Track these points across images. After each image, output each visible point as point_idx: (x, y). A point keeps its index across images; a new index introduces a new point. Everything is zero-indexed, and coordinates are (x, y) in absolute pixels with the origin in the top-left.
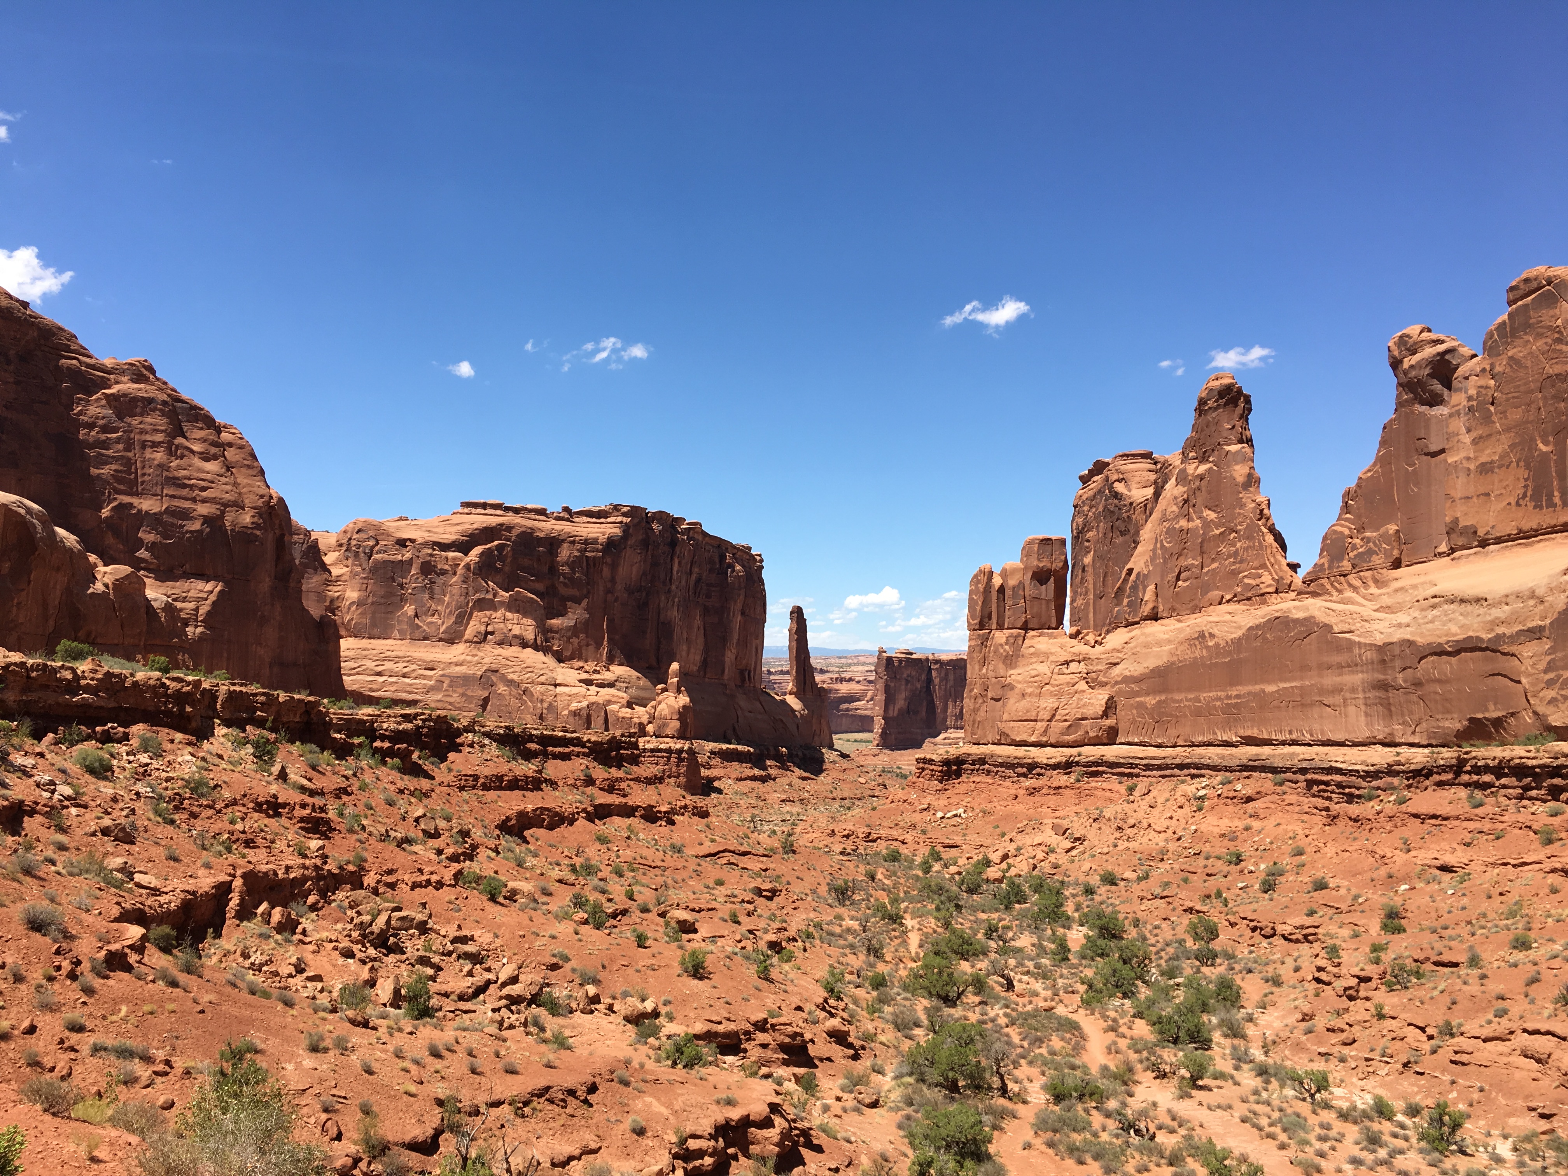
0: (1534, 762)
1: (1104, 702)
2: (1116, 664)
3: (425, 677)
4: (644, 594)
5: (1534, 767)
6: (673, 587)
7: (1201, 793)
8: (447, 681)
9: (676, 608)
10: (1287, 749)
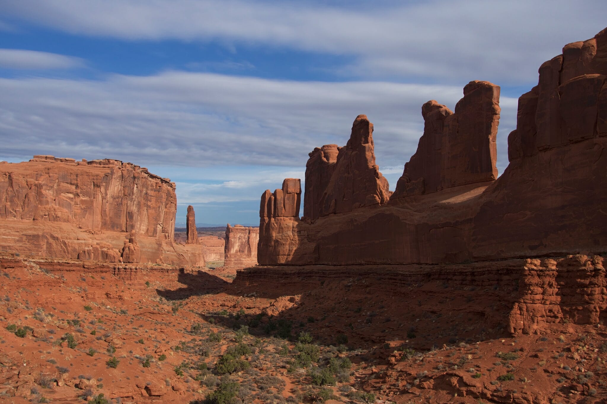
0: (466, 271)
1: (314, 247)
2: (319, 232)
3: (14, 235)
4: (120, 199)
5: (466, 272)
6: (134, 197)
7: (350, 284)
8: (24, 238)
9: (135, 206)
10: (382, 266)
